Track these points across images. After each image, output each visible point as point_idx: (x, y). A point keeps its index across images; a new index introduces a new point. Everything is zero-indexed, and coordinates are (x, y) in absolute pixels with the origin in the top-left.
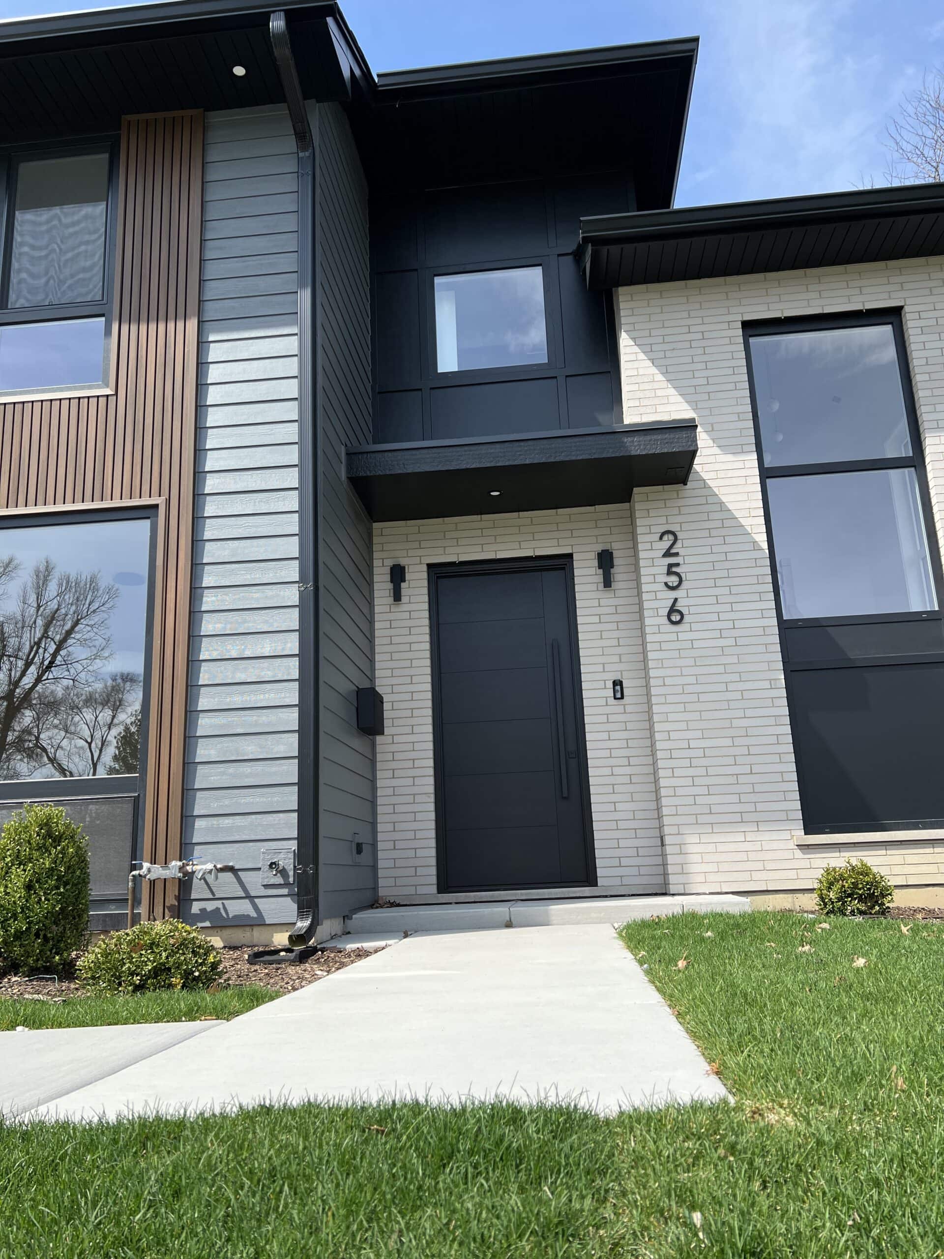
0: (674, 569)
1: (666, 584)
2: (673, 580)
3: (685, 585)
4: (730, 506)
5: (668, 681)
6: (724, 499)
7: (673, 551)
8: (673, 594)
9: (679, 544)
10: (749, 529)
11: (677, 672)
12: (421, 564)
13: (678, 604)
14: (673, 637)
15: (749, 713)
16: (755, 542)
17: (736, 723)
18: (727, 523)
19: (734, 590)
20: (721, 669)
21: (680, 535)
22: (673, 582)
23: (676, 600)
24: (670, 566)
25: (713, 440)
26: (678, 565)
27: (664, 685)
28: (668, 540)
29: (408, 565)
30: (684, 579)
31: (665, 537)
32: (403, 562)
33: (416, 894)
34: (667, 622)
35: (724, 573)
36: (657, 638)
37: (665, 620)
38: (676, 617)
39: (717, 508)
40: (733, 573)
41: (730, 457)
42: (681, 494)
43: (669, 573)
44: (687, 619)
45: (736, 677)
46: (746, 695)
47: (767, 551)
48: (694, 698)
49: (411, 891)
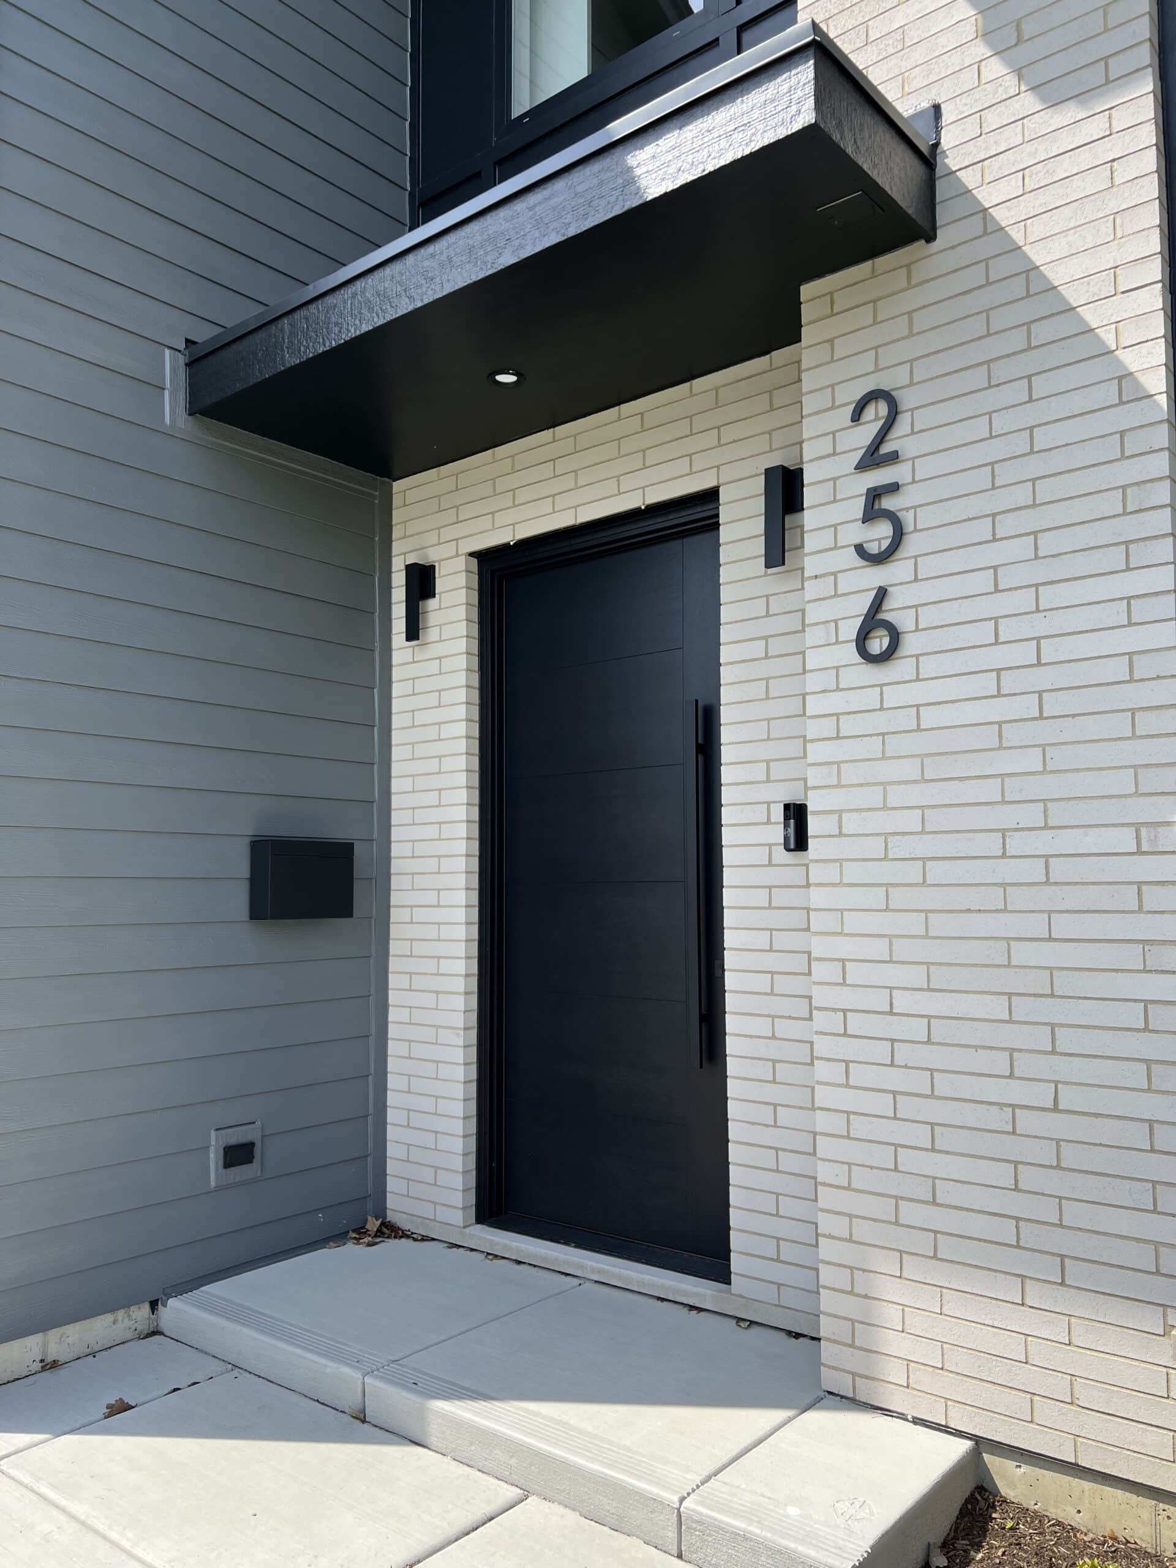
0: (888, 503)
1: (860, 550)
2: (880, 534)
3: (912, 545)
4: (1057, 275)
5: (851, 824)
6: (1037, 255)
7: (885, 449)
8: (877, 576)
9: (903, 426)
10: (1108, 337)
11: (874, 797)
12: (457, 555)
13: (889, 604)
14: (871, 698)
15: (1063, 926)
16: (1125, 377)
17: (1023, 954)
18: (1043, 332)
19: (1048, 543)
20: (990, 791)
21: (907, 400)
22: (879, 540)
23: (882, 594)
24: (874, 495)
25: (1019, 73)
26: (894, 488)
27: (841, 834)
28: (877, 419)
29: (440, 561)
30: (909, 527)
31: (870, 412)
32: (432, 556)
33: (435, 1220)
34: (857, 658)
35: (1022, 495)
36: (835, 702)
37: (850, 653)
38: (878, 644)
39: (1016, 288)
40: (1047, 490)
41: (1072, 112)
42: (920, 272)
43: (872, 512)
44: (910, 644)
45: (1032, 815)
46: (1060, 870)
47: (1163, 400)
48: (913, 872)
49: (427, 1211)
